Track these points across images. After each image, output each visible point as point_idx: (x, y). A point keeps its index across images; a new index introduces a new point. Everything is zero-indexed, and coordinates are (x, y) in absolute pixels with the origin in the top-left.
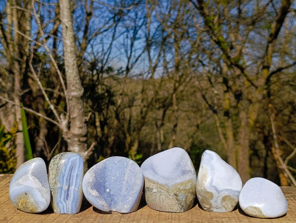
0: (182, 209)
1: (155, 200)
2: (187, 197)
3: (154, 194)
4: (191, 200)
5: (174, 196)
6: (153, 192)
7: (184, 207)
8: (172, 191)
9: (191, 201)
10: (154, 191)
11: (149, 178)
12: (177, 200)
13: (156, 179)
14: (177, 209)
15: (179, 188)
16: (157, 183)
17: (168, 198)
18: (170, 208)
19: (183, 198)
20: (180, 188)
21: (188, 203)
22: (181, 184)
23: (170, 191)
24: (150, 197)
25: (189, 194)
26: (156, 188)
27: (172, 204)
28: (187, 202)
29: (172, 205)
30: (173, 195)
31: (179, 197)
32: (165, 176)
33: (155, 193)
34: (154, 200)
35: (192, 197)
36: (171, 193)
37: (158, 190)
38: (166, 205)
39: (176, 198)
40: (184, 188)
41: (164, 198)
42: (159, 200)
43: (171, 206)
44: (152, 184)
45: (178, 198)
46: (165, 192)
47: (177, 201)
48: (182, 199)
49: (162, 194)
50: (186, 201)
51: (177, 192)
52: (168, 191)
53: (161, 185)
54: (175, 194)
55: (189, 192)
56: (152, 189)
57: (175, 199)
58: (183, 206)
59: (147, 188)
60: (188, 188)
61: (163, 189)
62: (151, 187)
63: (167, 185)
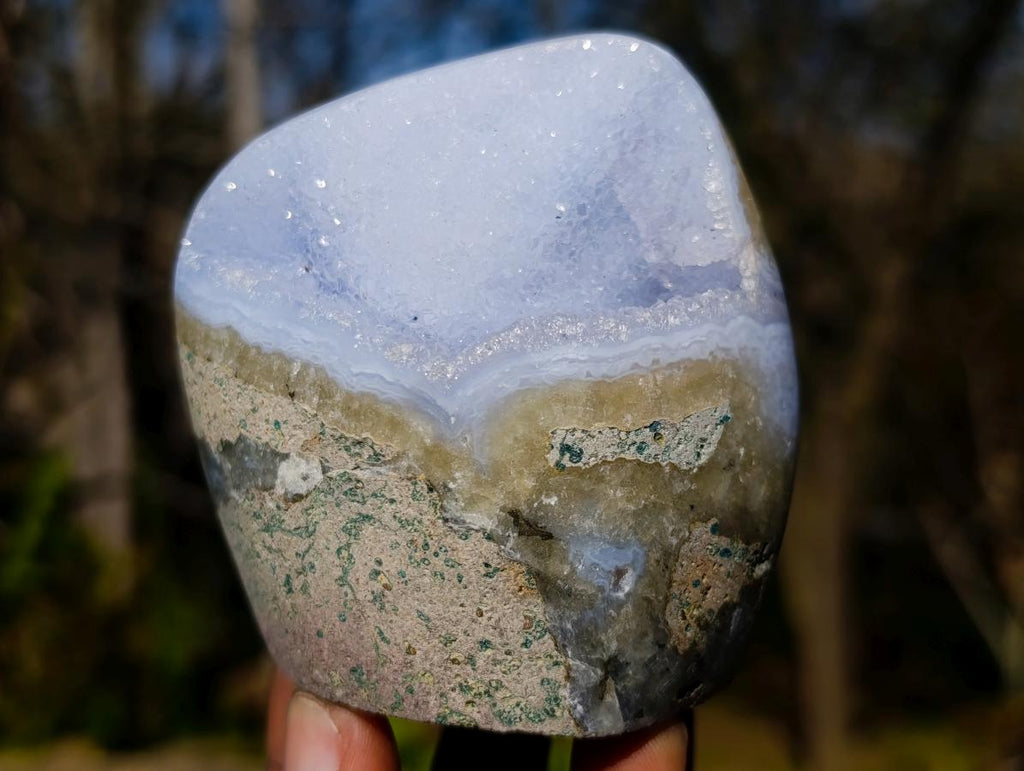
0: (611, 698)
1: (305, 588)
2: (669, 558)
3: (293, 517)
4: (715, 599)
5: (499, 540)
6: (279, 491)
7: (634, 675)
8: (479, 484)
9: (726, 610)
10: (291, 475)
11: (250, 334)
12: (546, 586)
13: (307, 335)
14: (537, 698)
15: (565, 449)
16: (326, 390)
17: (438, 563)
18: (464, 688)
19: (620, 573)
20: (589, 447)
21: (683, 631)
22: (604, 397)
23: (460, 480)
24: (264, 554)
25: (702, 531)
26: (306, 447)
27: (481, 635)
28: (674, 622)
29: (485, 644)
30: (489, 525)
31: (573, 550)
32: (427, 319)
33: (297, 507)
34: (297, 583)
35: (728, 565)
36: (472, 502)
37: (325, 470)
38: (410, 651)
39: (536, 565)
40: (630, 454)
41: (391, 566)
42: (342, 581)
43: (471, 660)
44: (274, 405)
45: (559, 569)
46: (400, 490)
47: (538, 608)
48: (608, 587)
49: (367, 510)
50: (651, 611)
51: (543, 488)
52: (438, 475)
53: (359, 408)
54: (515, 514)
55: (693, 510)
56: (275, 454)
57: (522, 580)
58: (613, 667)
59: (227, 447)
60: (683, 455)
61: (377, 458)
62: (260, 433)
63: (421, 404)
